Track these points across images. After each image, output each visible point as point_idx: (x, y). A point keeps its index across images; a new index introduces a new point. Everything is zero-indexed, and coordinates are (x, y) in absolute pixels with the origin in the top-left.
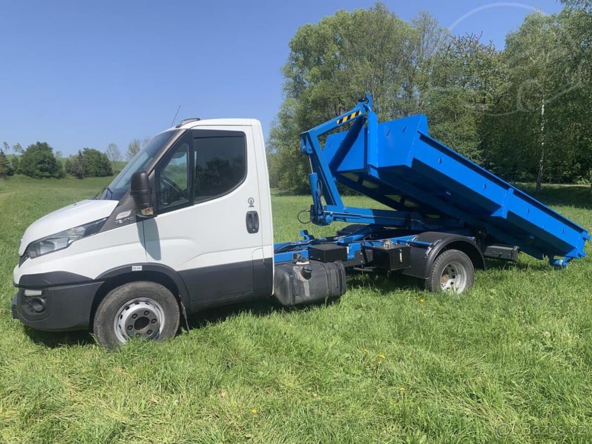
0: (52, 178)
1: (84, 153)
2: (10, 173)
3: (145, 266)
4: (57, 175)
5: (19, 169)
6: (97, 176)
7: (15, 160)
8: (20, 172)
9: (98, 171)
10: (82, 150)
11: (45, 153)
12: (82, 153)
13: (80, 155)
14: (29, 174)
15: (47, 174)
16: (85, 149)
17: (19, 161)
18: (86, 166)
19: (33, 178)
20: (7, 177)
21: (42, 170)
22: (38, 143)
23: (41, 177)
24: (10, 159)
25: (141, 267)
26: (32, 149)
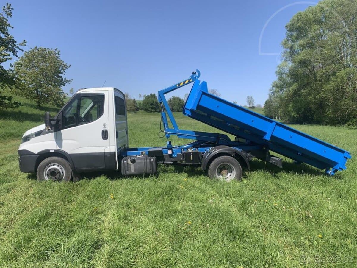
0: (156, 112)
1: (172, 99)
2: (137, 109)
3: (55, 150)
4: (158, 110)
5: (141, 107)
6: (178, 111)
7: (140, 104)
8: (142, 109)
9: (179, 109)
10: (171, 98)
11: (154, 99)
12: (171, 99)
13: (170, 100)
14: (146, 110)
15: (154, 110)
16: (173, 97)
17: (142, 104)
18: (173, 106)
19: (147, 112)
20: (136, 111)
21: (152, 108)
22: (151, 94)
23: (151, 112)
24: (137, 102)
25: (53, 150)
26: (148, 97)
